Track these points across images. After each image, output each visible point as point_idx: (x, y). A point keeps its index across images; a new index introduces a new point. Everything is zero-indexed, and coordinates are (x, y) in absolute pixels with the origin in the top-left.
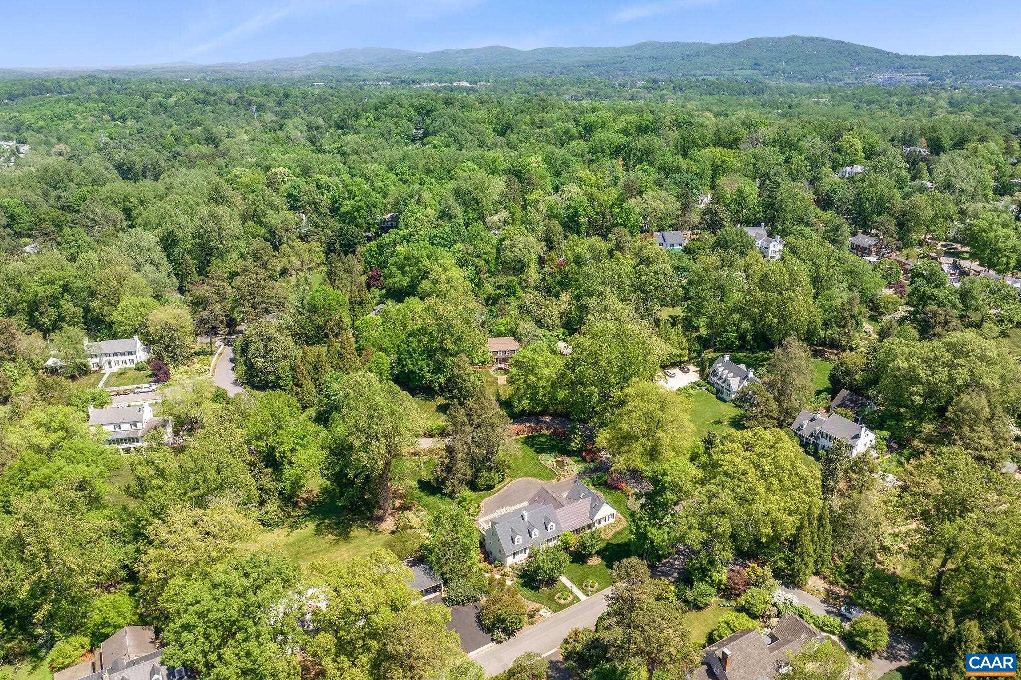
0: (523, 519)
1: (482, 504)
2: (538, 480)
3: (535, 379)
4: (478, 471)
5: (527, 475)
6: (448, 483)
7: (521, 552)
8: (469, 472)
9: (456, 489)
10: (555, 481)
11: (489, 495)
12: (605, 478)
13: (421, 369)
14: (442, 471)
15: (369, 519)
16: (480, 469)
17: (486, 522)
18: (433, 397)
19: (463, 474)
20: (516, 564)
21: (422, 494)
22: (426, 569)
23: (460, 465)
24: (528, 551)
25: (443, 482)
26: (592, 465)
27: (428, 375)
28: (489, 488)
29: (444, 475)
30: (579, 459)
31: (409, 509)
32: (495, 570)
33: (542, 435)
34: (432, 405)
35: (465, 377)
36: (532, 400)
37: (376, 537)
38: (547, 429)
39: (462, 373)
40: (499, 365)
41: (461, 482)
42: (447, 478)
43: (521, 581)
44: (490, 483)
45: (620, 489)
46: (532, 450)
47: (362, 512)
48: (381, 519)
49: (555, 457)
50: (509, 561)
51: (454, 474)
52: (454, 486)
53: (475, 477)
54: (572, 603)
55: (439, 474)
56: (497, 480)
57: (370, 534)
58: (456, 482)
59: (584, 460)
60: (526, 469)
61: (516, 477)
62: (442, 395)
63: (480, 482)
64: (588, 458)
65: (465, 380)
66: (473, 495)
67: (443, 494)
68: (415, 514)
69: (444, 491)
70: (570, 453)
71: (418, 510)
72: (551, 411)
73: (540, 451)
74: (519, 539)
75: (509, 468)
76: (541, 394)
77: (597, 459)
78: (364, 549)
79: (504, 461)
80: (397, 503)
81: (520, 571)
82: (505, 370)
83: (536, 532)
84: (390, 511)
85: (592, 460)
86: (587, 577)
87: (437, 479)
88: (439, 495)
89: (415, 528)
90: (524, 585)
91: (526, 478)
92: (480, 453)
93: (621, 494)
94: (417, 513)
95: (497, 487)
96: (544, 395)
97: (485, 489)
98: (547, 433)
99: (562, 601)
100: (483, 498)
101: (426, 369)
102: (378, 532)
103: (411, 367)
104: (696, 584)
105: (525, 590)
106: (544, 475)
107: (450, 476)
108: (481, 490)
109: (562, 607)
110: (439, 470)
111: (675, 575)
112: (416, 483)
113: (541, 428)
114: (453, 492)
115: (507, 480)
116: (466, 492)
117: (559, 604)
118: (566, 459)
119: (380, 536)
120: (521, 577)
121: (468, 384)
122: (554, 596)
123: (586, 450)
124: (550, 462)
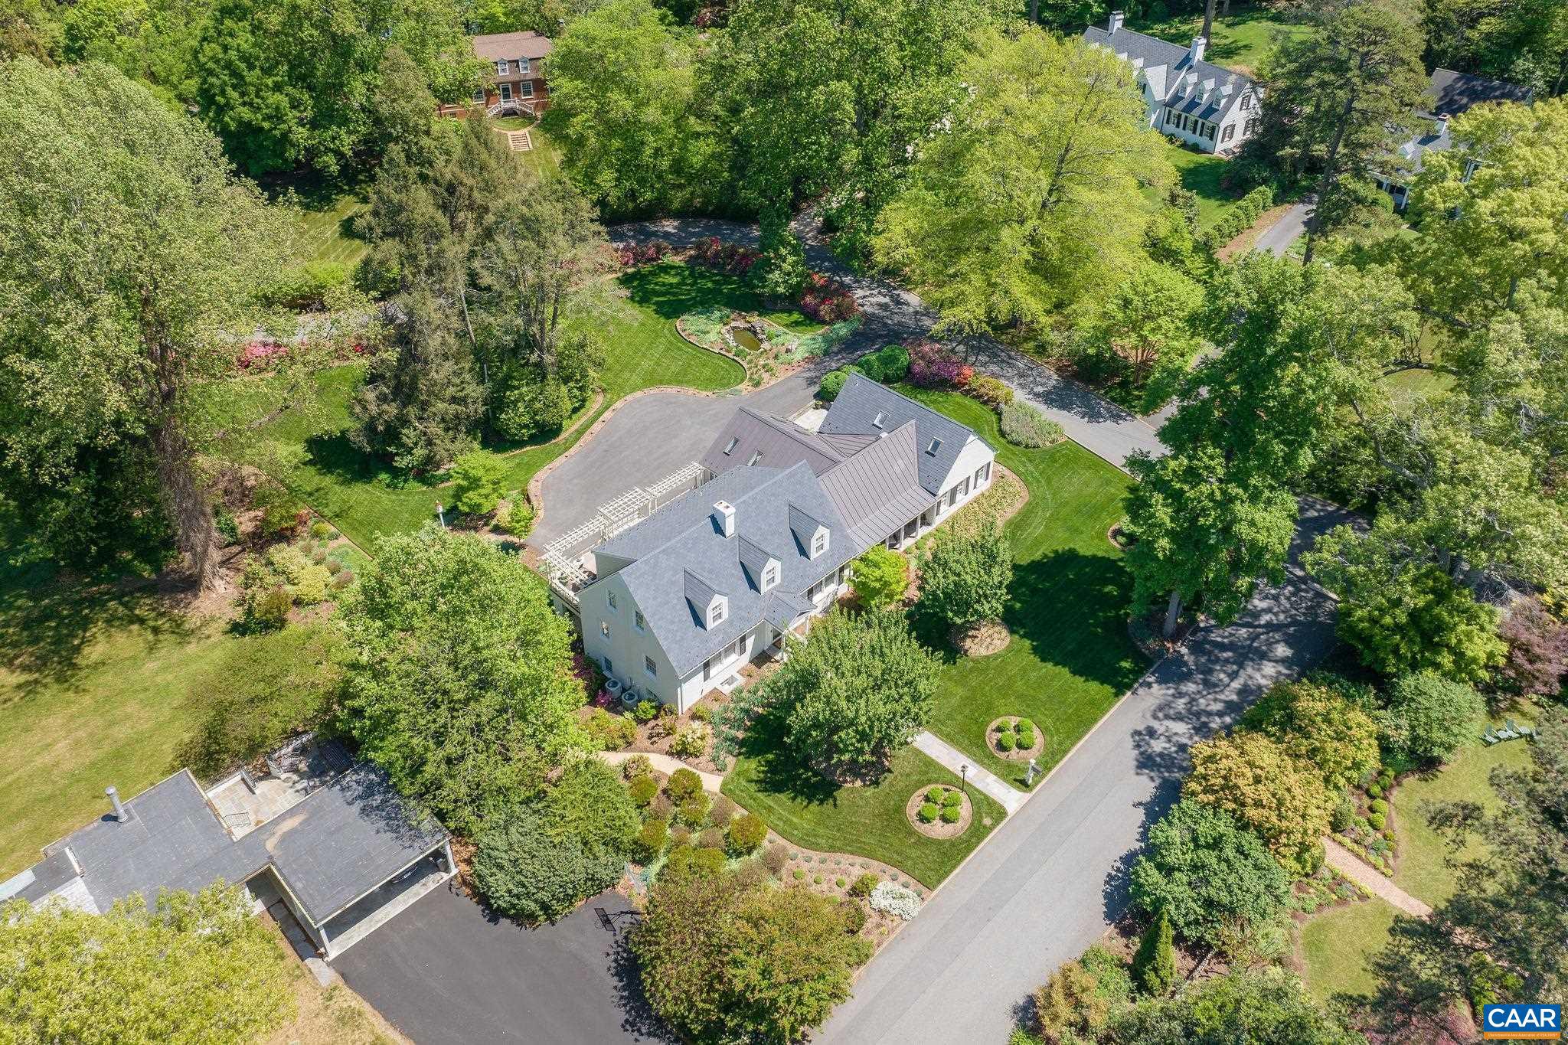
0: (719, 529)
1: (533, 488)
2: (691, 390)
3: (628, 105)
4: (505, 384)
5: (652, 380)
6: (408, 435)
7: (729, 650)
8: (476, 391)
9: (441, 453)
10: (745, 388)
11: (551, 456)
12: (904, 359)
13: (277, 116)
14: (383, 399)
15: (151, 589)
16: (509, 377)
17: (572, 554)
18: (328, 199)
19: (454, 400)
20: (715, 695)
21: (328, 481)
22: (369, 791)
23: (441, 372)
24: (750, 643)
25: (392, 434)
26: (842, 329)
27: (300, 134)
28: (545, 433)
29: (392, 409)
30: (796, 316)
31: (284, 536)
32: (642, 732)
33: (666, 269)
34: (328, 224)
35: (414, 119)
36: (623, 170)
37: (176, 655)
38: (676, 251)
39: (403, 106)
40: (504, 105)
41: (451, 425)
42: (404, 422)
43: (753, 766)
44: (548, 417)
45: (955, 387)
46: (650, 310)
47: (125, 568)
48: (191, 584)
49: (725, 321)
50: (691, 693)
51: (424, 406)
52: (430, 443)
53: (497, 403)
54: (977, 833)
55: (373, 409)
56: (568, 406)
57: (151, 648)
58: (435, 429)
59: (812, 318)
60: (646, 364)
61: (622, 390)
62: (351, 192)
63: (515, 418)
64: (824, 310)
65: (416, 131)
66: (499, 462)
67: (396, 473)
68: (307, 551)
69: (400, 463)
70: (766, 305)
71: (317, 535)
72: (676, 205)
73: (672, 309)
74: (719, 608)
75: (599, 364)
76: (648, 151)
77: (851, 308)
78: (132, 707)
79: (582, 346)
80: (245, 522)
81: (736, 724)
82: (524, 114)
83: (772, 573)
84: (216, 556)
85: (841, 315)
86: (990, 711)
87: (370, 428)
88: (384, 477)
89: (314, 602)
90: (772, 783)
91: (654, 391)
92: (504, 324)
93: (967, 401)
94: (317, 550)
95: (570, 428)
96: (658, 152)
97: (534, 440)
98: (677, 260)
99: (938, 830)
100: (531, 468)
101: (292, 115)
102: (182, 633)
103: (246, 114)
104: (1407, 683)
105: (781, 803)
106: (707, 372)
107: (412, 411)
108: (520, 444)
109: (952, 854)
110: (371, 396)
111: (1282, 650)
112: (299, 449)
113: (659, 250)
114: (430, 461)
115: (595, 402)
116: (477, 459)
117: (930, 842)
118: (755, 320)
119: (192, 648)
120: (749, 748)
121: (425, 141)
122: (900, 810)
123: (812, 289)
124: (712, 336)
